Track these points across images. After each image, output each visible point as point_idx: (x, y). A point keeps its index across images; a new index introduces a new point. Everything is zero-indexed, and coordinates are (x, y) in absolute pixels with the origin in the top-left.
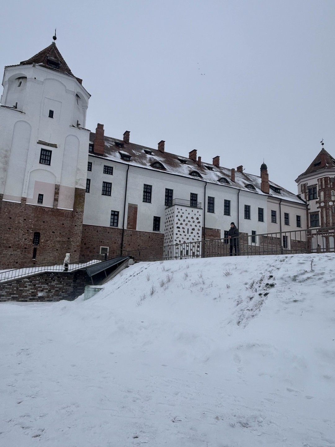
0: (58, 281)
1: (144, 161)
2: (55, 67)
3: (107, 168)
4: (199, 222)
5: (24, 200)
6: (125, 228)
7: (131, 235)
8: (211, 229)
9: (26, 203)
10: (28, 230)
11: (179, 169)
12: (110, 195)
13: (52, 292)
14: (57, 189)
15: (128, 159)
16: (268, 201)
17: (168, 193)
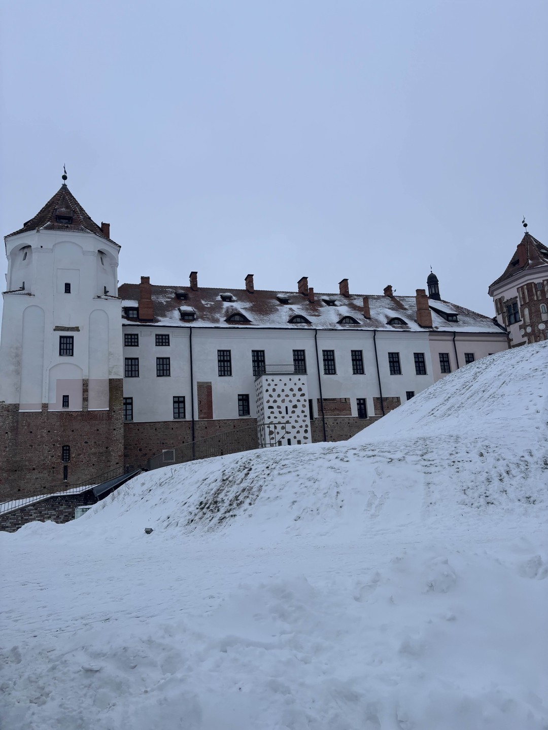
0: (67, 505)
1: (217, 316)
2: (66, 223)
3: (160, 337)
4: (303, 395)
5: (45, 406)
6: (196, 418)
7: (206, 428)
8: (334, 399)
9: (49, 411)
10: (54, 445)
11: (274, 317)
12: (169, 375)
13: (60, 518)
14: (85, 384)
15: (191, 318)
16: (430, 340)
17: (258, 356)
